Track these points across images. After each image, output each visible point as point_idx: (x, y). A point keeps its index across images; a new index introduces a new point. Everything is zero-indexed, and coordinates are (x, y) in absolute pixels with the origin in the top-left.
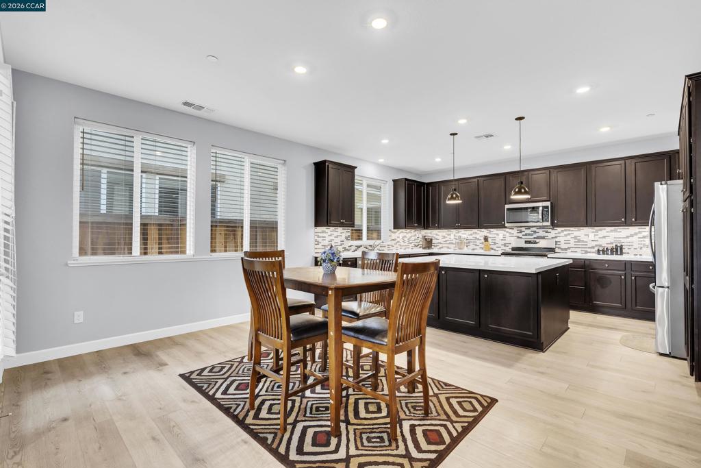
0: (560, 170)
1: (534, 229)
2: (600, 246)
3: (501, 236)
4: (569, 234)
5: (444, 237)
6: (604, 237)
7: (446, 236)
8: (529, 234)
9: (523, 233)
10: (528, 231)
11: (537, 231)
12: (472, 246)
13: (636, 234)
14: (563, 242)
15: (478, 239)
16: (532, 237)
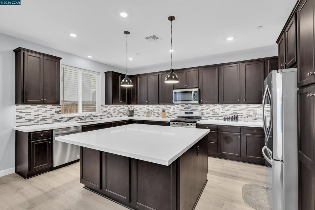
0: (203, 69)
1: (190, 105)
2: (226, 115)
3: (172, 109)
4: (209, 108)
5: (141, 109)
6: (228, 110)
7: (142, 108)
8: (187, 108)
9: (184, 107)
10: (187, 106)
11: (192, 106)
12: (156, 115)
13: (245, 109)
14: (206, 113)
15: (160, 111)
16: (189, 110)
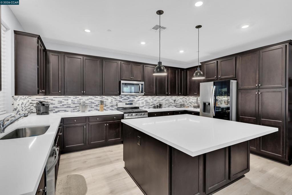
1: (128, 96)
2: (154, 104)
3: (110, 101)
4: (143, 99)
6: (155, 100)
8: (126, 99)
9: (123, 99)
10: (125, 98)
11: (130, 97)
14: (141, 103)
15: (93, 103)
16: (127, 101)
